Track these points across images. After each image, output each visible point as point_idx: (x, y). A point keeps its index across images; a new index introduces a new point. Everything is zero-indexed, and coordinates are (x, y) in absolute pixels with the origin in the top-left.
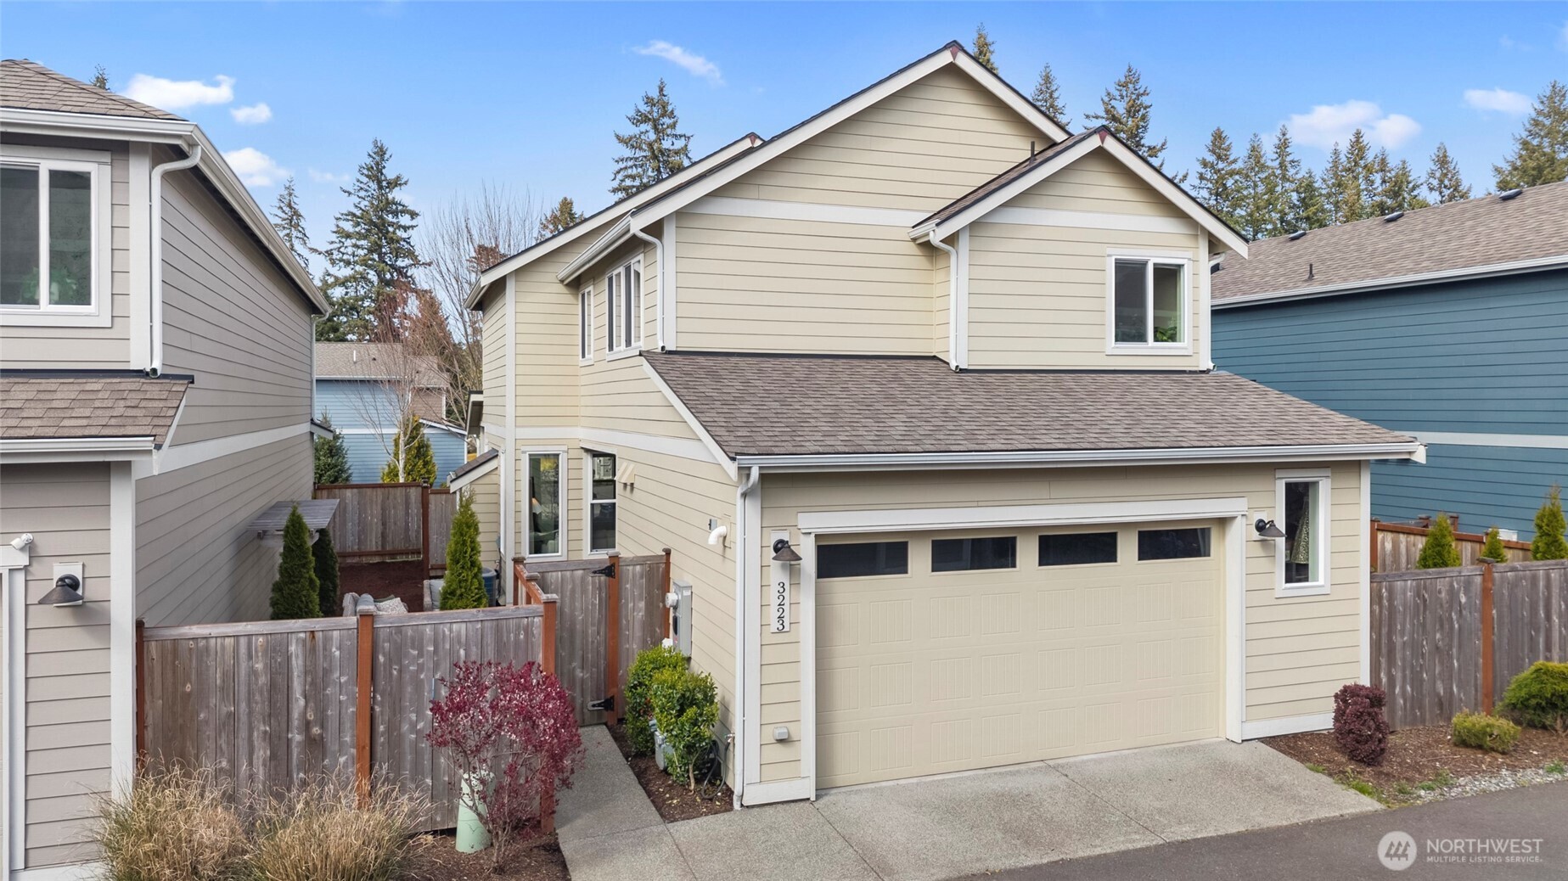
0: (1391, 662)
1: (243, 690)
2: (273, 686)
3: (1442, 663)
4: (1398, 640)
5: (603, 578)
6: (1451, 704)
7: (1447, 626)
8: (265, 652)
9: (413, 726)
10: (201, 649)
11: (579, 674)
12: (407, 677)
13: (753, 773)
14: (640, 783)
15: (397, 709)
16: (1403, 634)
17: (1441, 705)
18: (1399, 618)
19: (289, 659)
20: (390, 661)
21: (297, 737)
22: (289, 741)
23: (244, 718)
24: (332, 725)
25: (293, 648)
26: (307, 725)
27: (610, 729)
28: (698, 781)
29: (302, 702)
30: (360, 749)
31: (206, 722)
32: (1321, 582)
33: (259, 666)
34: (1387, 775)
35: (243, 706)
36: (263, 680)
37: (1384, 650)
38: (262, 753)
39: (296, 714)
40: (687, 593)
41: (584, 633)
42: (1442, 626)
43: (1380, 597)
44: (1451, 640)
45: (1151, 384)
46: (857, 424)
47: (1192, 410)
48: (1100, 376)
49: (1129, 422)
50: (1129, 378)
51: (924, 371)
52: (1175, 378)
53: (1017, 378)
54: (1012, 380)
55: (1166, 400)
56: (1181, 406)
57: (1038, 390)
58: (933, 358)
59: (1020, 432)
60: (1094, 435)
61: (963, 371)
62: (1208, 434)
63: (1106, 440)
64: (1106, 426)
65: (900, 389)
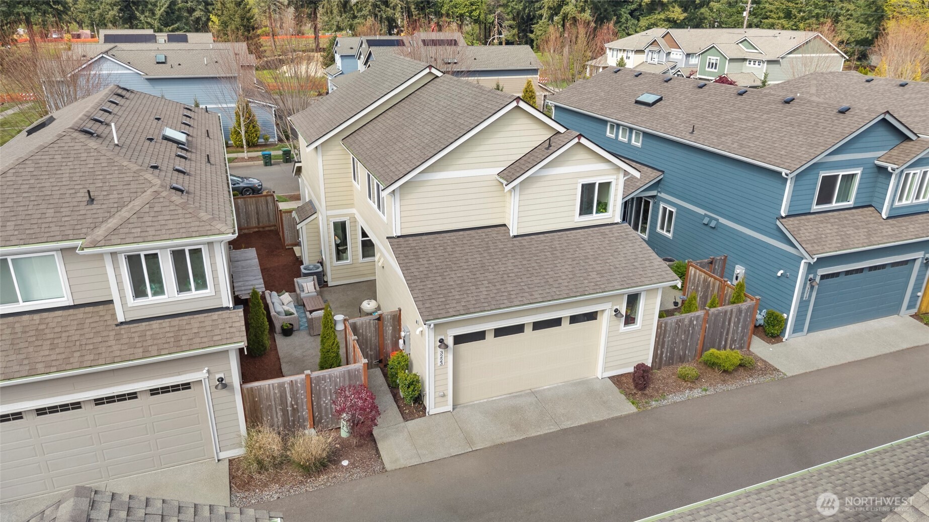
0: (663, 347)
1: (273, 398)
2: (281, 396)
3: (683, 344)
4: (666, 340)
5: (377, 321)
6: (684, 357)
7: (687, 333)
8: (278, 388)
9: (324, 402)
10: (259, 389)
11: (369, 353)
12: (321, 389)
13: (432, 405)
14: (395, 401)
15: (319, 398)
16: (669, 337)
17: (680, 358)
18: (668, 332)
19: (285, 388)
20: (316, 386)
21: (289, 409)
22: (287, 410)
23: (274, 406)
24: (300, 404)
25: (286, 386)
26: (292, 406)
27: (381, 369)
28: (414, 403)
29: (290, 399)
30: (309, 410)
31: (263, 407)
32: (638, 325)
33: (276, 391)
34: (645, 394)
35: (273, 402)
36: (278, 395)
37: (660, 343)
38: (280, 414)
39: (289, 403)
40: (408, 334)
41: (371, 340)
42: (685, 333)
43: (661, 327)
44: (688, 337)
45: (590, 238)
46: (469, 292)
47: (599, 262)
48: (571, 233)
49: (571, 276)
50: (583, 233)
51: (499, 238)
52: (602, 231)
53: (536, 239)
54: (533, 242)
55: (592, 253)
56: (596, 259)
57: (542, 251)
58: (505, 225)
59: (528, 290)
60: (554, 290)
61: (515, 237)
62: (598, 283)
63: (558, 293)
64: (561, 281)
65: (488, 258)
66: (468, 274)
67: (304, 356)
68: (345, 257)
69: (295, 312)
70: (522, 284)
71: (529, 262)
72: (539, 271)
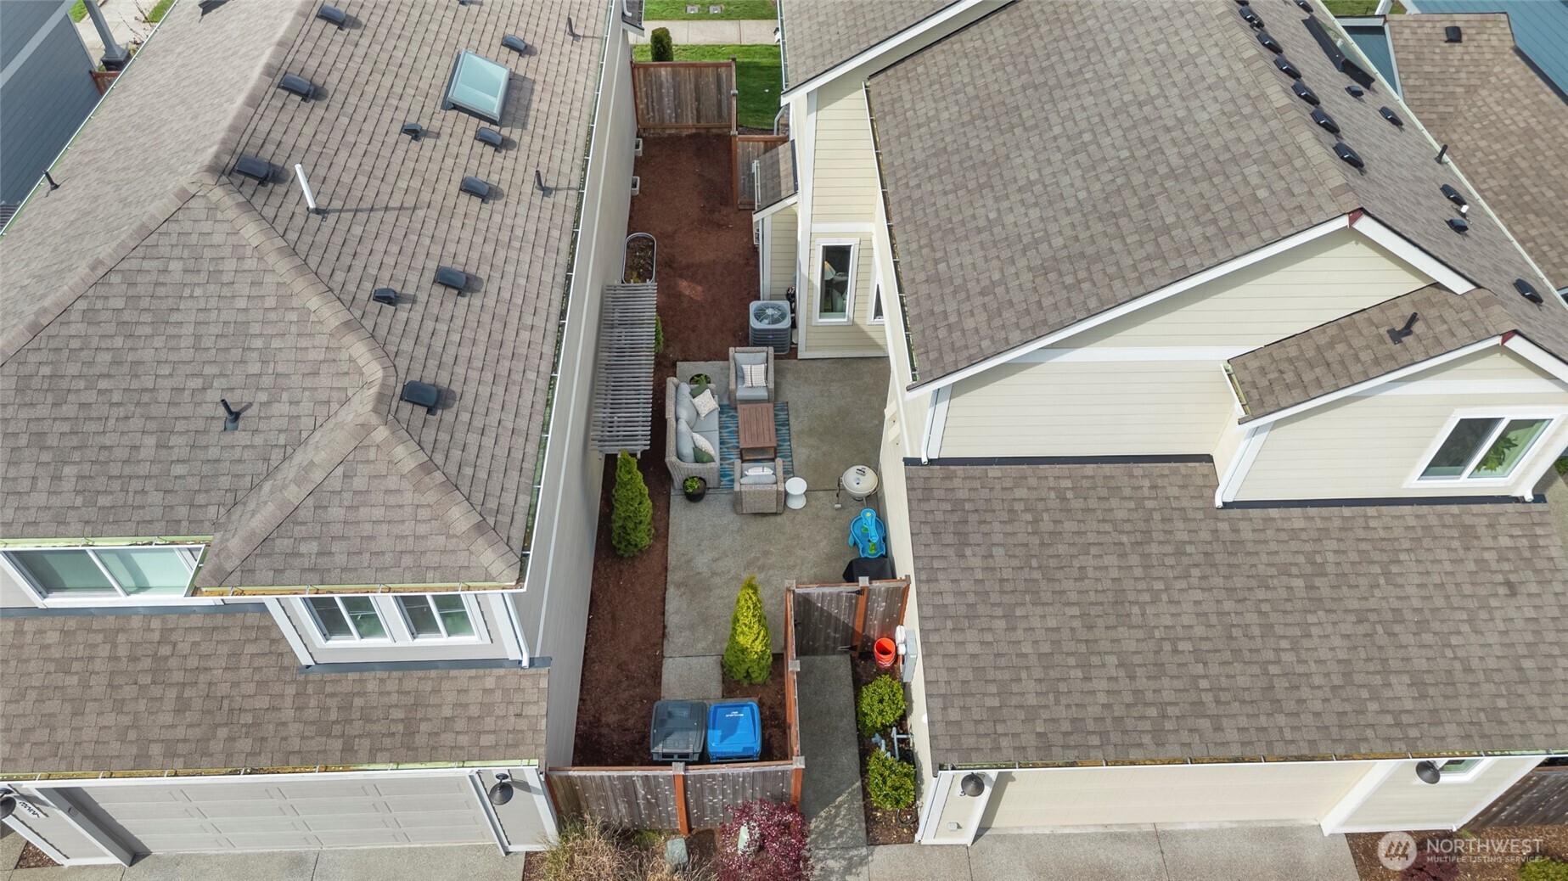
1: (609, 789)
2: (625, 788)
10: (583, 777)
22: (638, 803)
27: (852, 660)
31: (589, 796)
33: (616, 783)
35: (610, 793)
36: (619, 786)
38: (622, 806)
45: (1427, 543)
46: (1063, 687)
47: (1428, 638)
48: (1379, 516)
49: (1337, 680)
50: (1412, 522)
51: (1185, 503)
52: (1468, 520)
53: (1279, 524)
54: (1270, 533)
55: (1416, 603)
56: (1422, 626)
57: (1284, 570)
58: (1208, 459)
59: (1212, 709)
60: (1281, 720)
61: (1226, 505)
62: (1406, 719)
63: (1288, 735)
64: (1305, 692)
65: (1138, 572)
66: (1077, 624)
67: (714, 574)
68: (839, 306)
69: (717, 459)
70: (1204, 684)
71: (1239, 608)
72: (1258, 643)
